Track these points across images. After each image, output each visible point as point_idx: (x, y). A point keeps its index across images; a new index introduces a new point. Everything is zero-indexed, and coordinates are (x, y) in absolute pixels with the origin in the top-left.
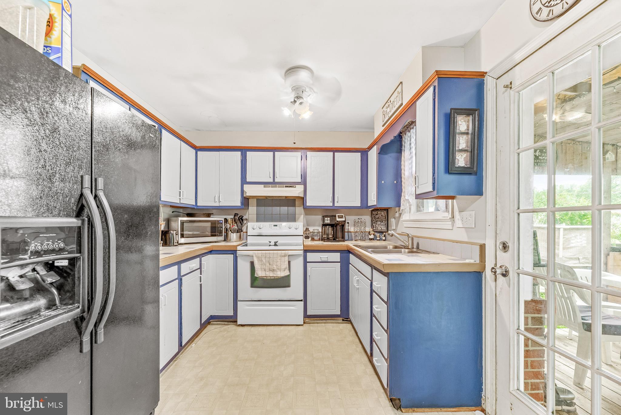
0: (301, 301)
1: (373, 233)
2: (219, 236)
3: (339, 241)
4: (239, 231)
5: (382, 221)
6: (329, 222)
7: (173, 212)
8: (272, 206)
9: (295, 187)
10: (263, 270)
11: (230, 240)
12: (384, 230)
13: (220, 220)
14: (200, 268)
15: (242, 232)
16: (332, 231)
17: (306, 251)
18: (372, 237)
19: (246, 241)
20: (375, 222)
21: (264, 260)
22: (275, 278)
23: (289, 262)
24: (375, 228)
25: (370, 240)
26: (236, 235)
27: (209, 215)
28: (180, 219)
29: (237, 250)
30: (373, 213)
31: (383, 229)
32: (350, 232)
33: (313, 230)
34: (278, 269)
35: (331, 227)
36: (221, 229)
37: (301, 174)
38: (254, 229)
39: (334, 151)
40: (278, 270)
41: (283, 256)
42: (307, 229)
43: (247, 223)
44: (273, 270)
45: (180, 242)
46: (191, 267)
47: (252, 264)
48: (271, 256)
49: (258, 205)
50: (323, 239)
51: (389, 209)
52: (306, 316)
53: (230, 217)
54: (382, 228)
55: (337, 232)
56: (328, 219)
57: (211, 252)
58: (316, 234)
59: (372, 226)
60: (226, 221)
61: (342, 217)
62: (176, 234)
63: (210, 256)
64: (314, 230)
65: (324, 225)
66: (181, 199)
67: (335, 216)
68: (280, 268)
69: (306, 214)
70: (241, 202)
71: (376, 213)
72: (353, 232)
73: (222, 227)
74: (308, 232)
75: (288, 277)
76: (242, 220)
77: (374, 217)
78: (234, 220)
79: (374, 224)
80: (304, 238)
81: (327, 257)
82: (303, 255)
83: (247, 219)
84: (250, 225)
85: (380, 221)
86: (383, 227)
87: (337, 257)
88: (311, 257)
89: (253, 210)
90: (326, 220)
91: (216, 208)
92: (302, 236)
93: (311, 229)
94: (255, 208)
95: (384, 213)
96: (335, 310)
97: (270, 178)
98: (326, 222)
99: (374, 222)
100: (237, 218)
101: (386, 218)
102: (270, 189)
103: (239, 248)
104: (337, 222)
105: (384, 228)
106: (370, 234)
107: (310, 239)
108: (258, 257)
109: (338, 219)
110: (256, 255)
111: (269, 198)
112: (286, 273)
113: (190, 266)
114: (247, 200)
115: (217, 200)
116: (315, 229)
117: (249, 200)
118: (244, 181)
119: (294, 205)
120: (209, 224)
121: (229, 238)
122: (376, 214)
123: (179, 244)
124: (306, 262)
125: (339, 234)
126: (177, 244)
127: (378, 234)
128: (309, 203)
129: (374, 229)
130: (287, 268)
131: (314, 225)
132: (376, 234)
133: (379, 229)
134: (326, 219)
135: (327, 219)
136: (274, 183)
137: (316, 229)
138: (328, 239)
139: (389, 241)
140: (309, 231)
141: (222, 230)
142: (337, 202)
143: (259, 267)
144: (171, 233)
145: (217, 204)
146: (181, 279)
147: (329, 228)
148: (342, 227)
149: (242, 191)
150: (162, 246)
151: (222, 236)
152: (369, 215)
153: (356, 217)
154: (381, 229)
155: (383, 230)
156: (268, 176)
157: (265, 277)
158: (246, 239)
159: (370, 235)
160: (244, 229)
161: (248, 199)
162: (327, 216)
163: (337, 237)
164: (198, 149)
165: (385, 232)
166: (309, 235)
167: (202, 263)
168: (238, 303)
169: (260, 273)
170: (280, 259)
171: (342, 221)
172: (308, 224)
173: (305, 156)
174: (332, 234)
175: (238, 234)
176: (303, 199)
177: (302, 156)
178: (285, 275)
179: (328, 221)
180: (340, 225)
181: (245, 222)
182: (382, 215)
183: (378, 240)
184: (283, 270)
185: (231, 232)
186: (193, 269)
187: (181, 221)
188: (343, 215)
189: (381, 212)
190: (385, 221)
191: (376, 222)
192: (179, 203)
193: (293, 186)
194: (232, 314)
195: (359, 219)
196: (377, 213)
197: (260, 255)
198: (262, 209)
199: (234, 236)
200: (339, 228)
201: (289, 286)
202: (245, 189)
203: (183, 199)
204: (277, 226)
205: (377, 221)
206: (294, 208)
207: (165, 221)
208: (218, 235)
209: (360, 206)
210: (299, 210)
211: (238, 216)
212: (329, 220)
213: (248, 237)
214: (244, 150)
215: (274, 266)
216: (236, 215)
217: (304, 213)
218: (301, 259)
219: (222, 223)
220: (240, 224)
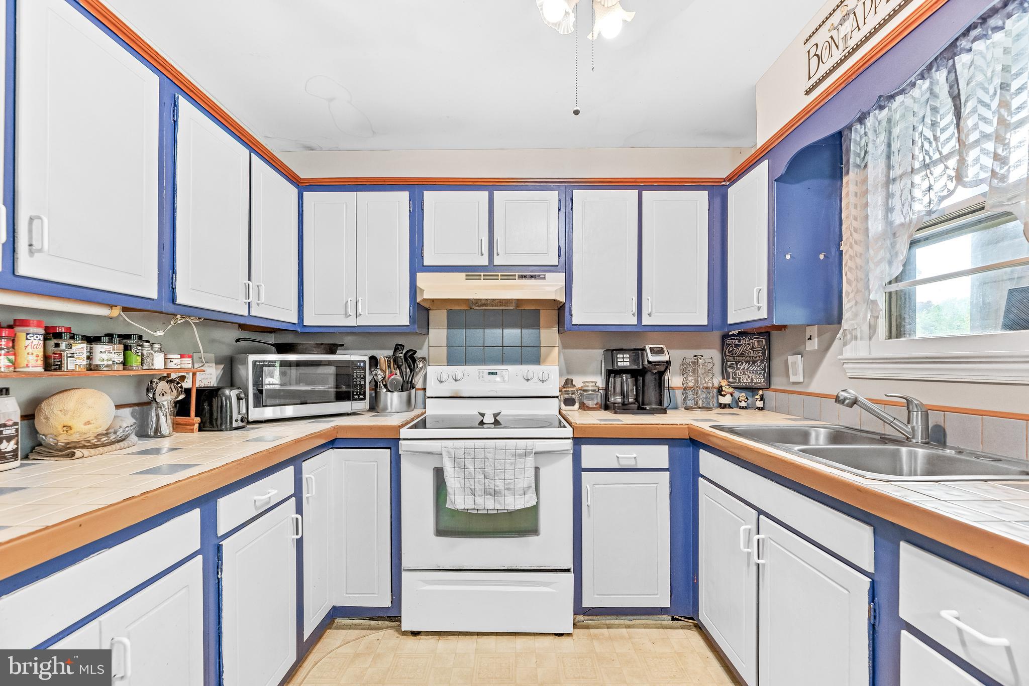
0: (568, 570)
1: (731, 390)
2: (356, 400)
3: (652, 412)
4: (407, 386)
5: (754, 362)
6: (628, 364)
7: (237, 341)
8: (485, 327)
9: (544, 278)
10: (468, 491)
11: (385, 409)
12: (760, 383)
13: (360, 361)
14: (298, 494)
15: (413, 388)
16: (634, 388)
17: (578, 441)
18: (727, 400)
19: (424, 411)
20: (733, 364)
21: (471, 467)
22: (499, 512)
23: (537, 469)
24: (733, 378)
25: (723, 408)
26: (400, 397)
27: (332, 349)
28: (252, 358)
29: (400, 439)
30: (728, 342)
31: (755, 380)
32: (673, 389)
33: (582, 385)
34: (508, 489)
35: (632, 377)
36: (362, 383)
37: (559, 247)
38: (441, 382)
39: (642, 185)
40: (506, 492)
41: (520, 456)
42: (568, 383)
43: (424, 367)
44: (495, 493)
45: (252, 418)
46: (259, 500)
47: (439, 473)
48: (489, 456)
49: (450, 326)
50: (606, 406)
51: (774, 334)
52: (579, 610)
53: (383, 355)
54: (752, 380)
55: (646, 388)
56: (625, 356)
57: (333, 443)
58: (590, 392)
59: (725, 374)
60: (374, 361)
61: (661, 352)
62: (239, 399)
63: (331, 454)
64: (583, 382)
65: (613, 373)
66: (252, 305)
67: (644, 350)
68: (512, 487)
69: (565, 346)
70: (410, 316)
71: (737, 343)
72: (679, 388)
73: (364, 378)
74: (570, 389)
75: (535, 509)
76: (414, 361)
77: (729, 353)
78: (394, 361)
79: (730, 370)
80: (562, 404)
81: (635, 458)
82: (572, 452)
83: (424, 359)
84: (432, 371)
85: (746, 362)
86: (755, 376)
87: (660, 455)
88: (591, 455)
89: (438, 336)
91: (349, 330)
92: (557, 397)
93: (578, 381)
94: (443, 333)
95: (758, 342)
96: (657, 594)
97: (482, 255)
98: (619, 364)
99: (729, 363)
100: (401, 355)
101: (764, 354)
102: (482, 282)
103: (405, 433)
104: (650, 365)
105: (759, 380)
106: (723, 393)
107: (577, 405)
108: (454, 459)
109: (652, 358)
110: (448, 452)
111: (477, 308)
112: (528, 501)
113: (256, 498)
114: (426, 312)
115: (351, 311)
116: (588, 382)
117: (431, 313)
118: (417, 264)
119: (536, 325)
120: (332, 370)
121: (381, 405)
122: (736, 346)
123: (249, 423)
124: (578, 470)
125: (651, 394)
126: (241, 424)
127: (743, 394)
128: (579, 316)
129: (731, 380)
130: (530, 487)
131: (583, 373)
133: (745, 380)
134: (619, 356)
135: (621, 356)
136: (489, 271)
137: (592, 382)
138: (624, 408)
139: (776, 410)
140: (574, 386)
141: (365, 385)
142: (650, 315)
143: (458, 485)
144: (224, 394)
145: (351, 322)
146: (219, 548)
147: (627, 379)
148: (657, 376)
149: (414, 289)
150: (199, 430)
151: (364, 399)
152: (716, 349)
153: (689, 354)
154: (749, 380)
155: (755, 383)
156: (477, 251)
157: (474, 509)
158: (422, 406)
159: (724, 396)
160: (418, 382)
161: (427, 310)
162: (622, 350)
163: (646, 401)
164: (303, 186)
165: (762, 389)
166: (574, 396)
167: (305, 476)
168: (404, 575)
169: (458, 500)
170: (512, 464)
171: (660, 362)
172: (568, 368)
173: (568, 199)
174: (635, 393)
175: (405, 394)
176: (560, 310)
177: (560, 201)
178: (527, 506)
179: (624, 361)
180: (655, 371)
181: (421, 366)
182: (753, 348)
183: (743, 408)
184: (522, 492)
185: (385, 390)
186: (269, 502)
187: (254, 362)
188: (662, 346)
189: (751, 339)
190: (762, 361)
191: (737, 364)
192: (246, 314)
193: (539, 275)
194: (387, 603)
195: (695, 356)
196: (740, 341)
197: (460, 453)
198: (460, 334)
199: (393, 399)
200: (649, 378)
201: (535, 531)
202: (419, 284)
203: (258, 304)
204: (495, 373)
205: (739, 362)
206: (537, 331)
207: (222, 364)
208: (353, 397)
209: (707, 324)
210: (549, 336)
211: (404, 352)
212: (628, 360)
213: (427, 400)
214: (416, 188)
215: (498, 482)
216: (398, 347)
217: (560, 343)
218: (567, 462)
219: (364, 369)
220: (408, 370)
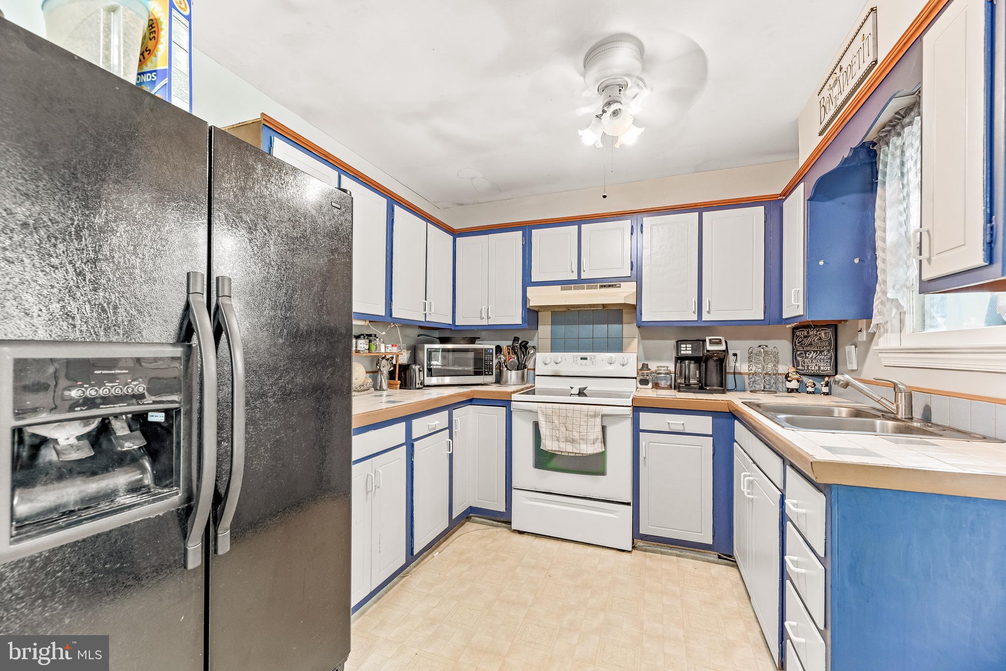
0: (628, 504)
1: (797, 376)
2: (486, 375)
3: (712, 392)
4: (521, 367)
5: (821, 352)
6: (690, 352)
7: (419, 336)
8: (579, 323)
9: (620, 287)
10: (555, 438)
11: (506, 382)
12: (827, 370)
13: (490, 349)
14: (450, 427)
15: (526, 368)
16: (698, 372)
17: (638, 408)
18: (794, 385)
19: (533, 385)
20: (802, 353)
21: (557, 422)
22: (577, 455)
23: (604, 428)
24: (802, 366)
25: (790, 392)
26: (517, 373)
27: (472, 341)
28: (427, 346)
29: (512, 401)
30: (798, 333)
31: (822, 368)
32: (740, 373)
33: (656, 369)
34: (583, 439)
35: (696, 363)
36: (491, 363)
37: (632, 263)
38: (546, 364)
39: (701, 208)
40: (581, 441)
41: (591, 416)
42: (645, 367)
43: (534, 354)
44: (573, 441)
45: (426, 383)
46: (431, 425)
47: (536, 425)
48: (569, 415)
49: (553, 323)
50: (677, 387)
51: (840, 326)
52: (637, 535)
53: (505, 344)
54: (819, 367)
55: (709, 373)
56: (687, 346)
57: (471, 401)
58: (663, 375)
59: (795, 363)
60: (499, 349)
61: (719, 342)
62: (420, 371)
63: (470, 409)
64: (658, 367)
65: (680, 359)
66: (427, 314)
67: (704, 341)
68: (585, 438)
69: (643, 337)
70: (522, 318)
71: (806, 334)
72: (746, 374)
73: (492, 360)
74: (646, 372)
75: (602, 455)
76: (526, 348)
77: (798, 343)
78: (512, 349)
79: (799, 358)
80: (638, 383)
81: (683, 424)
82: (631, 416)
83: (534, 347)
84: (540, 356)
85: (814, 351)
86: (822, 364)
87: (705, 424)
88: (647, 420)
89: (545, 330)
90: (682, 349)
91: (484, 328)
92: (636, 378)
93: (653, 366)
94: (548, 328)
95: (825, 333)
96: (701, 533)
97: (573, 272)
98: (682, 352)
99: (798, 353)
100: (517, 345)
101: (830, 344)
102: (573, 292)
103: (515, 397)
104: (708, 353)
105: (826, 368)
106: (789, 379)
107: (650, 385)
108: (546, 416)
109: (709, 347)
110: (542, 410)
111: (573, 309)
112: (598, 448)
113: (429, 424)
114: (536, 314)
115: (484, 315)
116: (661, 367)
117: (539, 313)
118: (527, 281)
119: (620, 321)
120: (471, 355)
121: (504, 379)
122: (805, 337)
123: (424, 386)
124: (637, 431)
125: (714, 377)
126: (421, 386)
127: (811, 380)
128: (647, 316)
129: (800, 368)
130: (597, 439)
131: (660, 359)
132: (805, 379)
133: (813, 368)
134: (682, 346)
135: (684, 346)
136: (579, 282)
137: (664, 367)
138: (688, 388)
139: (840, 395)
140: (650, 369)
141: (492, 365)
142: (709, 312)
143: (548, 434)
144: (412, 368)
145: (484, 322)
146: (413, 445)
147: (689, 364)
148: (718, 363)
149: (525, 299)
150: (400, 388)
151: (492, 375)
152: (787, 339)
153: (755, 343)
154: (817, 368)
155: (822, 371)
156: (569, 269)
157: (559, 451)
158: (533, 382)
159: (790, 381)
160: (530, 365)
161: (537, 312)
162: (685, 341)
163: (708, 383)
164: (456, 234)
165: (829, 376)
166: (648, 378)
167: (454, 418)
168: (514, 492)
169: (548, 445)
170: (585, 422)
171: (717, 351)
172: (648, 355)
173: (639, 226)
174: (698, 376)
175: (520, 372)
176: (634, 309)
177: (632, 227)
178: (596, 452)
179: (687, 350)
180: (715, 358)
181: (532, 352)
182: (820, 338)
183: (810, 393)
184: (592, 442)
185: (506, 369)
186: (435, 429)
187: (428, 349)
188: (721, 338)
189: (817, 331)
190: (829, 351)
191: (806, 354)
192: (424, 320)
193: (616, 285)
194: (503, 509)
195: (760, 346)
196: (808, 333)
197: (549, 412)
198: (561, 329)
199: (512, 376)
200: (712, 364)
201: (603, 473)
202: (528, 295)
203: (430, 314)
204: (586, 359)
205: (808, 351)
206: (621, 326)
207: (410, 350)
208: (485, 373)
209: (763, 319)
210: (629, 330)
211: (520, 342)
212: (690, 349)
213: (536, 377)
214: (526, 228)
215: (575, 434)
216: (516, 339)
217: (639, 335)
218: (628, 424)
219: (492, 354)
220: (522, 355)
